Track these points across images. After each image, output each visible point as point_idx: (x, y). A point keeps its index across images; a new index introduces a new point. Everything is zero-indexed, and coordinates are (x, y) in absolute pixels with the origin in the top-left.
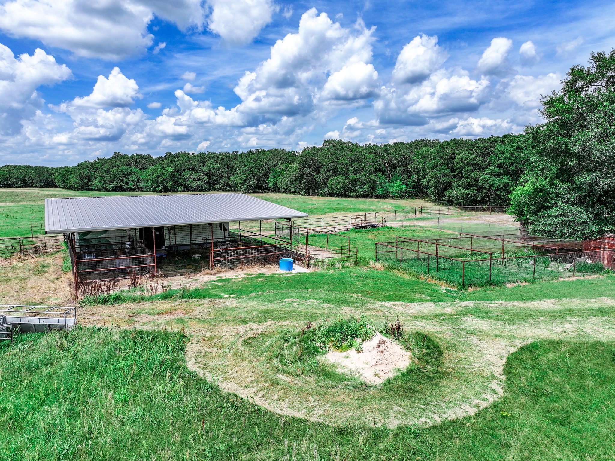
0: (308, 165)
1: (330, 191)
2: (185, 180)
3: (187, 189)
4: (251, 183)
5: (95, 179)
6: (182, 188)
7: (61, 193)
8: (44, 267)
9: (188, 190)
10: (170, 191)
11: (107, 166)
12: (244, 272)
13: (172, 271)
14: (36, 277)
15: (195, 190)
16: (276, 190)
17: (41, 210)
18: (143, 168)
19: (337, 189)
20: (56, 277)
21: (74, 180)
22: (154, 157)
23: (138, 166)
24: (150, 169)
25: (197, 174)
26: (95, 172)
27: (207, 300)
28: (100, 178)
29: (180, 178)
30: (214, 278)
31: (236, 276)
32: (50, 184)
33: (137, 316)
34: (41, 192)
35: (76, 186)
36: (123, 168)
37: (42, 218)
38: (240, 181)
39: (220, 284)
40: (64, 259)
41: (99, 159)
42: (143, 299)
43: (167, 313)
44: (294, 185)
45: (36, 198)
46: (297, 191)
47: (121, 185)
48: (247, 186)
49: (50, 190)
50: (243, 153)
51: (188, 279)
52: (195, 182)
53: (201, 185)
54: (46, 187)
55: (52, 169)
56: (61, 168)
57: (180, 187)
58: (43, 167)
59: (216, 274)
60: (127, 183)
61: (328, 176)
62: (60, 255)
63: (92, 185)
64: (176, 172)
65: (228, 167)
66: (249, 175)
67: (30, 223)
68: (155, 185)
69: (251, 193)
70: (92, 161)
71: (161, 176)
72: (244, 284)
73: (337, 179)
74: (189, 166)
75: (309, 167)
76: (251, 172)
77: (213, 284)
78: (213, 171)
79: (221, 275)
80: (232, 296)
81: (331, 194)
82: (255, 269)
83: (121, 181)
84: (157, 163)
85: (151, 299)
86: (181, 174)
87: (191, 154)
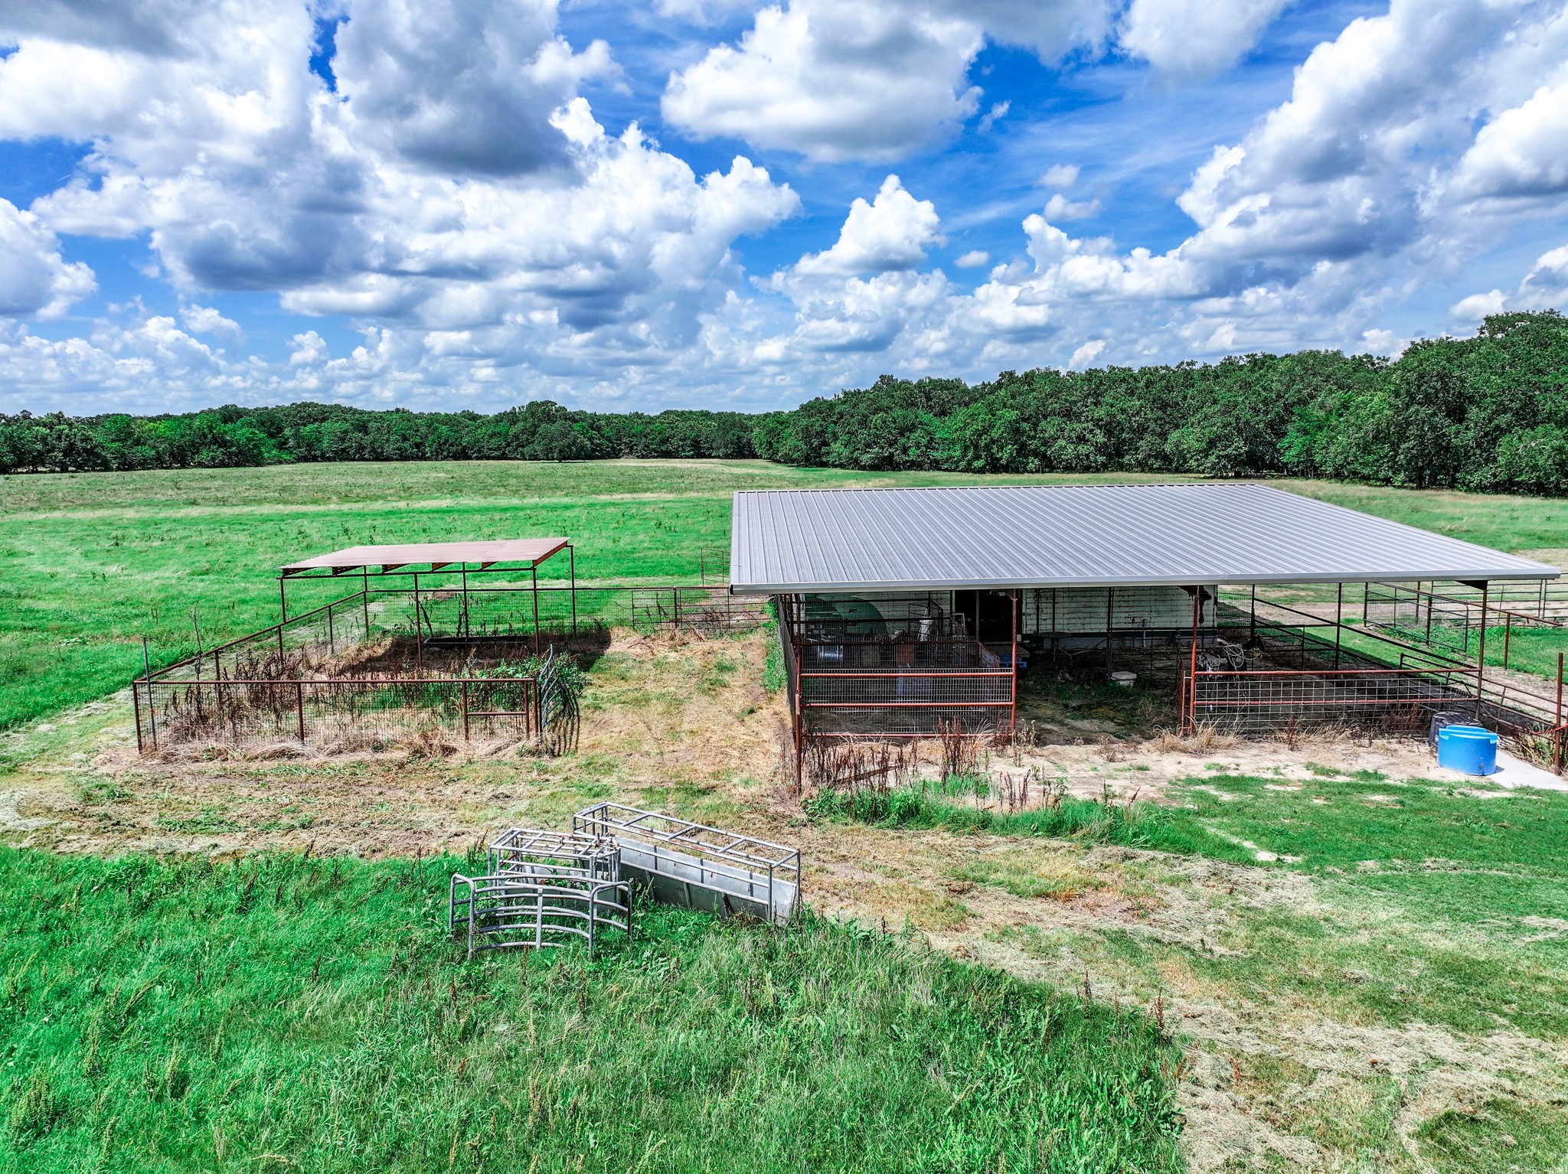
0: (1427, 396)
1: (1503, 477)
2: (1045, 444)
3: (1049, 465)
4: (1229, 451)
5: (836, 439)
6: (1036, 461)
7: (764, 471)
8: (722, 668)
9: (1052, 469)
10: (1006, 469)
11: (862, 408)
12: (1302, 756)
13: (1052, 720)
14: (705, 700)
15: (1069, 469)
16: (1310, 469)
17: (724, 513)
18: (943, 413)
19: (1535, 468)
20: (749, 705)
21: (791, 442)
22: (970, 386)
23: (931, 407)
24: (961, 414)
25: (1078, 427)
26: (835, 423)
27: (1200, 866)
28: (846, 438)
29: (1034, 438)
30: (1198, 767)
31: (1276, 771)
32: (742, 451)
33: (974, 893)
34: (727, 470)
35: (795, 456)
36: (898, 412)
37: (726, 533)
38: (1197, 445)
39: (1226, 797)
40: (768, 651)
41: (845, 393)
42: (986, 823)
43: (1068, 898)
44: (1371, 458)
45: (715, 483)
46: (1381, 475)
47: (891, 455)
48: (1218, 457)
49: (744, 466)
50: (1206, 366)
51: (1111, 760)
52: (1070, 449)
53: (1087, 456)
54: (737, 457)
55: (750, 418)
56: (767, 415)
57: (1031, 459)
58: (733, 414)
59: (1198, 752)
60: (905, 451)
61: (1498, 427)
62: (758, 638)
63: (828, 453)
64: (1024, 420)
65: (1163, 407)
66: (1225, 426)
67: (701, 544)
68: (970, 455)
69: (1227, 478)
70: (830, 398)
71: (985, 431)
72: (1317, 811)
73: (1534, 438)
74: (1057, 406)
75: (1428, 400)
76: (1232, 420)
77: (1201, 796)
78: (1120, 417)
79: (1220, 758)
80: (1289, 859)
81: (1507, 486)
82: (1340, 748)
83: (891, 445)
84: (976, 400)
85: (1008, 827)
86: (1035, 425)
87: (1063, 373)
